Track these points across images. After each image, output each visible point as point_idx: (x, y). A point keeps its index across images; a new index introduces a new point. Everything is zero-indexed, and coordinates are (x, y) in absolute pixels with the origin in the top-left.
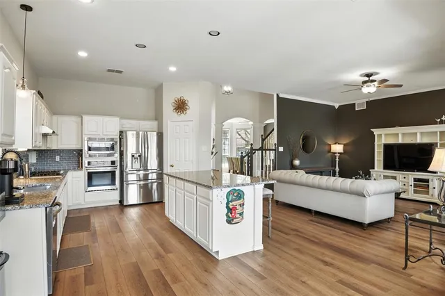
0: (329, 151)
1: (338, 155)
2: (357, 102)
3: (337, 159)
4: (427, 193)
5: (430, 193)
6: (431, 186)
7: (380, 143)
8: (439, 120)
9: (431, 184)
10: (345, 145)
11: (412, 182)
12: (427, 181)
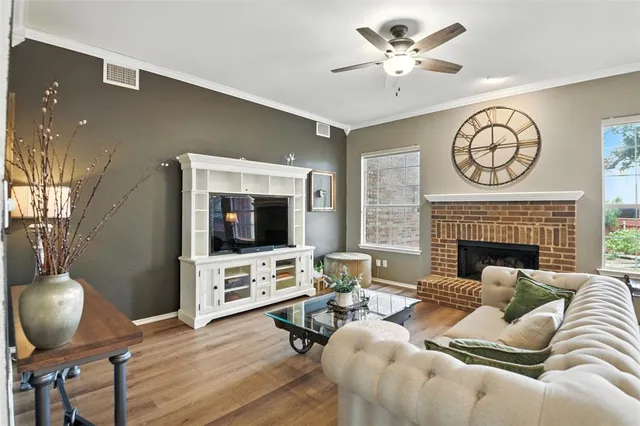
2: (109, 59)
4: (293, 283)
5: (298, 281)
6: (298, 270)
7: (203, 191)
8: (288, 159)
9: (298, 266)
11: (274, 269)
12: (293, 261)
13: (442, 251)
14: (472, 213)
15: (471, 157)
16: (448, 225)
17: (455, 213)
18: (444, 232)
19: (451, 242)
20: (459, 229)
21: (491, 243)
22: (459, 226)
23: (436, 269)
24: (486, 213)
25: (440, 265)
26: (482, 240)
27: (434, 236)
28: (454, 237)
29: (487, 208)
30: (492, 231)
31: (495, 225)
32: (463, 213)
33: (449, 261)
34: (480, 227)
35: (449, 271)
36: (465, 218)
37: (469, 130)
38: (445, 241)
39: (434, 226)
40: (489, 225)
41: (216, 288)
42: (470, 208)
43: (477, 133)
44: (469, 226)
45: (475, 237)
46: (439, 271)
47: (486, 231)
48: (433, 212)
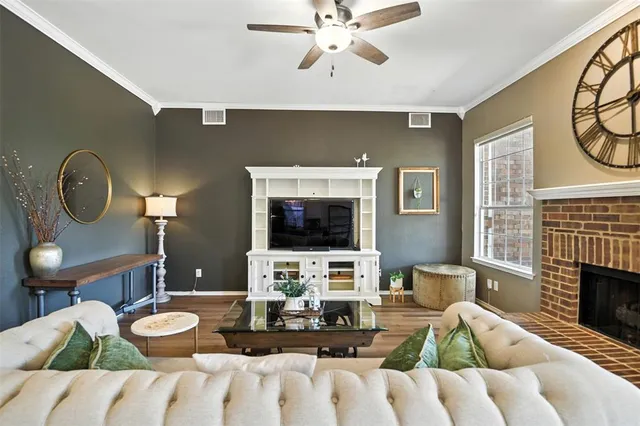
0: (142, 213)
1: (162, 223)
2: (206, 107)
3: (162, 233)
4: (351, 287)
5: (356, 285)
6: (357, 275)
7: (262, 197)
8: (359, 161)
9: (357, 271)
10: (180, 199)
11: (326, 270)
12: (350, 265)
13: (555, 277)
14: (596, 218)
15: (598, 120)
16: (563, 236)
17: (572, 217)
18: (557, 249)
19: (568, 264)
20: (576, 245)
21: (624, 272)
22: (576, 238)
23: (547, 304)
24: (616, 218)
25: (551, 298)
26: (610, 266)
27: (544, 252)
28: (570, 256)
29: (619, 209)
30: (626, 251)
31: (632, 240)
32: (583, 218)
33: (563, 294)
34: (607, 242)
35: (563, 310)
36: (586, 226)
37: (595, 76)
38: (557, 262)
39: (544, 238)
40: (621, 240)
41: (265, 276)
42: (593, 209)
43: (608, 77)
44: (591, 239)
45: (599, 260)
46: (550, 308)
47: (616, 250)
48: (544, 216)
